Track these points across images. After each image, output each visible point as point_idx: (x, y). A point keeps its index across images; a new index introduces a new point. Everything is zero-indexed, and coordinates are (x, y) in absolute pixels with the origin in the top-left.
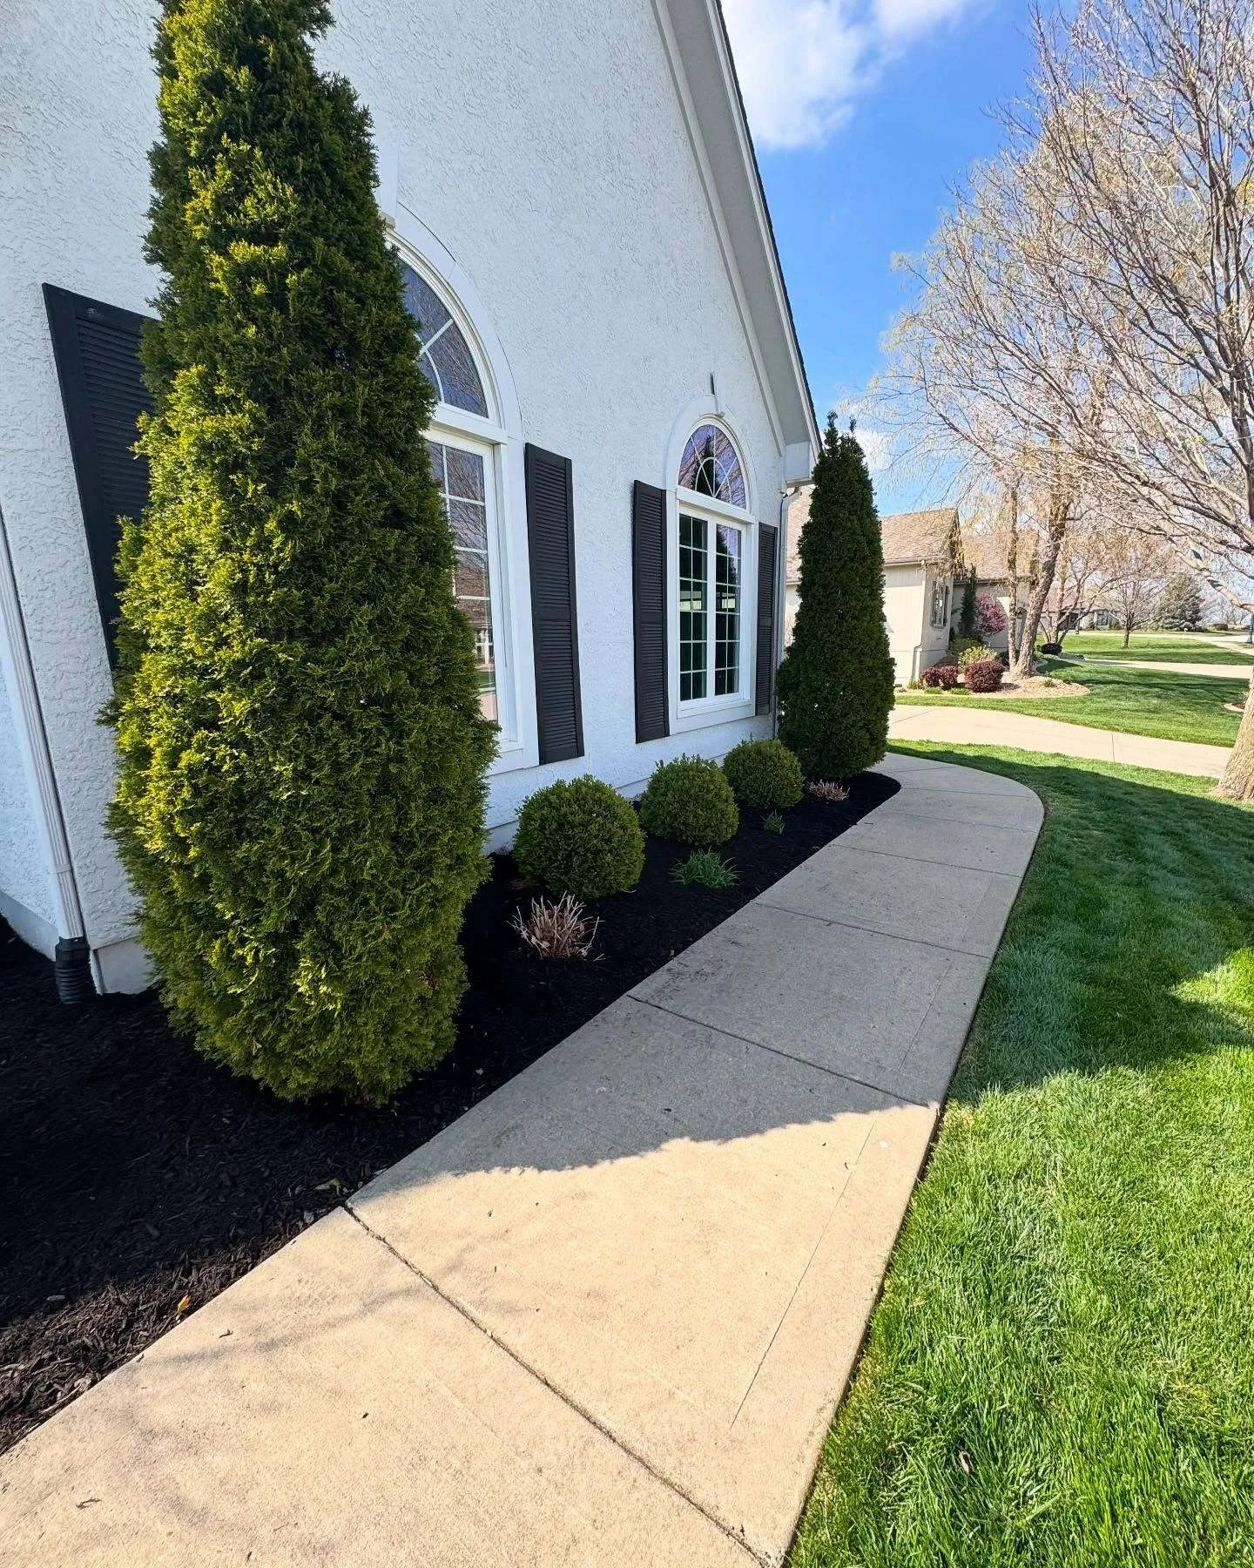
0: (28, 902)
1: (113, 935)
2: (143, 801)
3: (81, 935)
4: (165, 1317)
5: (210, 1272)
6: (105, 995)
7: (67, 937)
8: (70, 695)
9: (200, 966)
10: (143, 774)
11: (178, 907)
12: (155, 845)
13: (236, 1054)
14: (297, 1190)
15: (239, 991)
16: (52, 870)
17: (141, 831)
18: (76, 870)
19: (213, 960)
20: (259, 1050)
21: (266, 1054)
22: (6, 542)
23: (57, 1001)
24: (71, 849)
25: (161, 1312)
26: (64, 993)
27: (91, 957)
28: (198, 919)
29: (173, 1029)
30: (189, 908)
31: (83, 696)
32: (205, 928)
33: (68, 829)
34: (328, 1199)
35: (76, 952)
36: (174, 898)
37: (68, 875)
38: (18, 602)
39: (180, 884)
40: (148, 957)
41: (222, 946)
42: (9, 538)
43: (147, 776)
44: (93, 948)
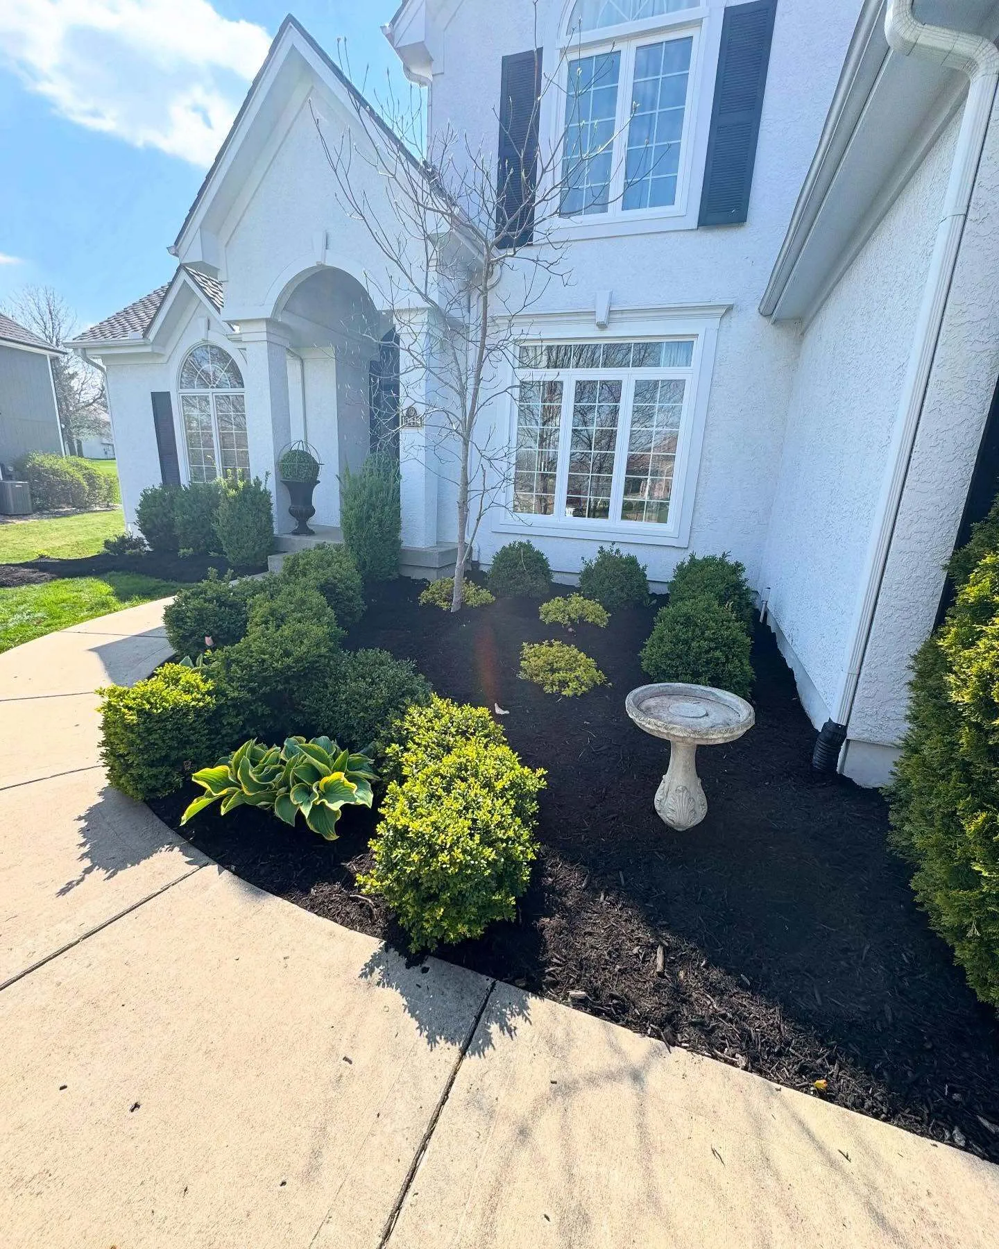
0: (817, 682)
1: (866, 735)
2: (966, 653)
3: (844, 724)
4: (803, 1078)
5: (847, 1081)
6: (841, 775)
7: (835, 721)
8: (918, 537)
9: (952, 823)
10: (978, 628)
11: (953, 760)
12: (962, 697)
13: (948, 920)
14: (956, 1096)
15: (985, 874)
16: (846, 669)
17: (951, 678)
18: (862, 675)
19: (970, 829)
20: (974, 937)
21: (980, 944)
22: (922, 405)
23: (809, 760)
24: (865, 659)
25: (802, 1071)
26: (816, 758)
27: (844, 744)
28: (969, 780)
29: (889, 844)
30: (965, 766)
31: (928, 539)
32: (974, 793)
33: (869, 643)
34: (989, 1143)
35: (837, 734)
36: (953, 750)
37: (855, 677)
38: (910, 457)
39: (968, 742)
40: (893, 773)
41: (985, 821)
42: (925, 404)
43: (982, 631)
44: (847, 738)
